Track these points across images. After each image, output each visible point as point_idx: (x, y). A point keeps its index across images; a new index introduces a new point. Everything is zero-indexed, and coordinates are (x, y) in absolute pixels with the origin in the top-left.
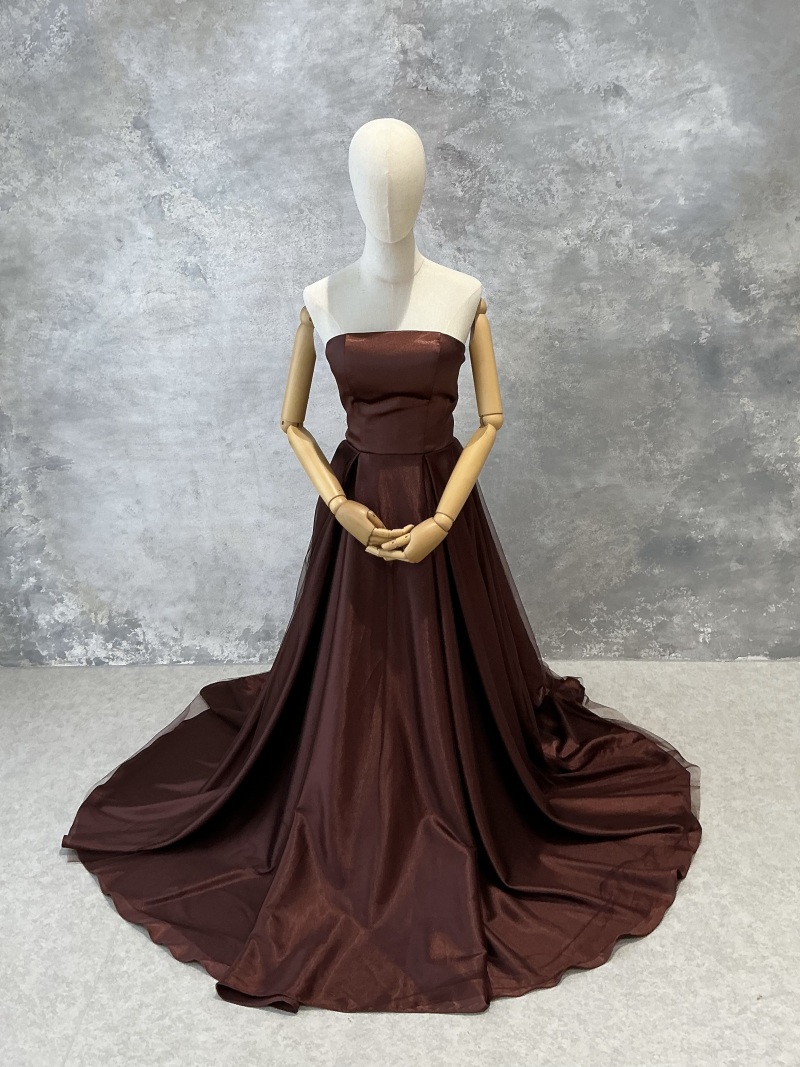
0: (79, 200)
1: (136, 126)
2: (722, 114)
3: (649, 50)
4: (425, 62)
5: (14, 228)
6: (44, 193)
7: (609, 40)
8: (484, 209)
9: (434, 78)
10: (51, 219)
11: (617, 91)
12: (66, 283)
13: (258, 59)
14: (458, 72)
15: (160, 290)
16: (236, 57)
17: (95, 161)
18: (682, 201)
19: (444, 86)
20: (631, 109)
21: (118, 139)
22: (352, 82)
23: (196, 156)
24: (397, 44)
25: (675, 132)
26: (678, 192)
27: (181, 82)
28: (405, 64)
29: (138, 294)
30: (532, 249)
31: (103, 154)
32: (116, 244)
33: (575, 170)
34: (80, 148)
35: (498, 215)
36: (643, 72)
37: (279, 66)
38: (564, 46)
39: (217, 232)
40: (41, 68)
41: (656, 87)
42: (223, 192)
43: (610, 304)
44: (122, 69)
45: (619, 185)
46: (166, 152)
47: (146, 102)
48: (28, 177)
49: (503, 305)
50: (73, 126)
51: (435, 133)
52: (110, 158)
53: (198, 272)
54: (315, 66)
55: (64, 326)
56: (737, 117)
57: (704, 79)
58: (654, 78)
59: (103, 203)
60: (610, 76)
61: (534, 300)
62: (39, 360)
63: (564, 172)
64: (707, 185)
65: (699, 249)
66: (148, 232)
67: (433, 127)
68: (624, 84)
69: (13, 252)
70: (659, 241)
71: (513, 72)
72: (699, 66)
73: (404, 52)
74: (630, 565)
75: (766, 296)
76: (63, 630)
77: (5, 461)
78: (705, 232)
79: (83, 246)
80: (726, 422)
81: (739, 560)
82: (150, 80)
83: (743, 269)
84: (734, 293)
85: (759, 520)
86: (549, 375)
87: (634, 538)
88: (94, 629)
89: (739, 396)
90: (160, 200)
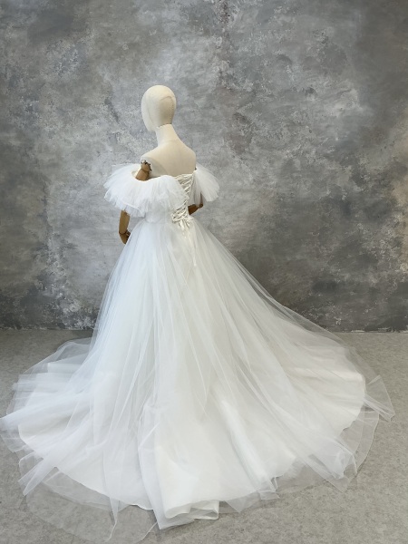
0: (81, 135)
1: (106, 103)
2: (355, 102)
3: (326, 73)
4: (230, 77)
5: (54, 146)
6: (66, 132)
7: (309, 69)
8: (253, 141)
9: (233, 84)
10: (70, 143)
11: (311, 91)
12: (76, 170)
13: (158, 75)
14: (244, 82)
16: (149, 73)
17: (89, 118)
18: (337, 139)
19: (237, 88)
20: (317, 99)
21: (99, 109)
22: (198, 85)
24: (218, 69)
25: (335, 109)
26: (336, 135)
27: (126, 84)
28: (221, 78)
30: (272, 158)
31: (92, 115)
32: (97, 154)
33: (292, 125)
34: (83, 112)
35: (259, 144)
36: (322, 83)
38: (289, 71)
40: (66, 77)
41: (328, 90)
43: (305, 183)
44: (101, 79)
45: (310, 132)
46: (118, 114)
47: (110, 92)
48: (60, 125)
49: (260, 183)
50: (79, 102)
51: (233, 108)
52: (94, 117)
54: (183, 78)
55: (75, 188)
56: (362, 103)
57: (348, 87)
58: (327, 86)
59: (92, 136)
60: (308, 84)
61: (273, 181)
62: (64, 203)
63: (287, 126)
64: (348, 132)
65: (343, 160)
66: (110, 149)
67: (232, 105)
68: (314, 88)
69: (54, 157)
70: (327, 156)
71: (267, 82)
72: (346, 81)
73: (221, 72)
74: (308, 292)
75: (371, 180)
76: (74, 315)
77: (50, 245)
78: (346, 153)
79: (83, 155)
80: (352, 233)
81: (354, 291)
82: (112, 83)
83: (362, 169)
84: (358, 178)
85: (363, 274)
86: (278, 213)
87: (311, 281)
88: (86, 315)
89: (358, 223)
90: (115, 135)
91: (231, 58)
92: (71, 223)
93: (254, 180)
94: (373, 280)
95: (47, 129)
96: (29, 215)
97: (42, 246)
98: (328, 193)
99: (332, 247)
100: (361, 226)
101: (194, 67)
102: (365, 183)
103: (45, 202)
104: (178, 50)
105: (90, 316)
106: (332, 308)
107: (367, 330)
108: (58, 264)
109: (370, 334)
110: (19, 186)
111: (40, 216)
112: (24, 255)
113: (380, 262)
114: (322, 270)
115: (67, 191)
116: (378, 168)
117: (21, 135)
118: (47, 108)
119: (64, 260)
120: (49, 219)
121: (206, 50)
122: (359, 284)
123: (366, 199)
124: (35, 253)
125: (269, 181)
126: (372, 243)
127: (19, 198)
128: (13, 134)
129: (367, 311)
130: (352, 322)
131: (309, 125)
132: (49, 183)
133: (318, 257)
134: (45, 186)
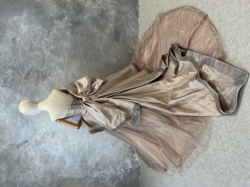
0: (36, 160)
1: (18, 147)
2: (20, 18)
3: (5, 32)
4: (5, 81)
5: (42, 175)
6: (34, 168)
7: (2, 41)
8: (40, 70)
9: (9, 80)
10: (40, 167)
11: (14, 40)
12: (55, 163)
13: (3, 119)
14: (8, 74)
15: (57, 142)
16: (2, 124)
17: (26, 157)
18: (40, 27)
19: (11, 77)
20: (18, 37)
21: (21, 151)
22: (9, 98)
23: (26, 134)
25: (24, 28)
26: (37, 28)
27: (8, 137)
28: (5, 86)
29: (58, 147)
30: (49, 60)
31: (25, 155)
32: (46, 152)
33: (31, 49)
34: (23, 160)
35: (42, 67)
36: (10, 34)
37: (5, 115)
38: (2, 51)
39: (44, 129)
40: (4, 169)
41: (13, 31)
42: (34, 128)
43: (63, 44)
44: (5, 150)
45: (35, 40)
46: (25, 141)
47: (13, 145)
48: (30, 172)
49: (63, 67)
50: (18, 161)
51: (22, 80)
52: (26, 153)
53: (53, 134)
54: (5, 106)
55: (65, 163)
56: (21, 14)
57: (12, 21)
58: (11, 32)
59: (36, 155)
60: (10, 41)
61: (62, 60)
62: (73, 169)
63: (32, 52)
64: (36, 22)
65: (51, 24)
66: (43, 145)
67: (20, 80)
68: (12, 38)
69: (48, 175)
70: (49, 32)
71: (8, 62)
72: (9, 22)
73: (2, 86)
74: (120, 44)
75: (62, 11)
76: (133, 162)
77: (96, 176)
78: (47, 23)
79: (47, 160)
80: (89, 21)
81: (119, 22)
82: (7, 144)
83: (56, 16)
84: (61, 18)
85: (110, 17)
86: (79, 57)
87: (114, 43)
88: (132, 156)
89: (84, 18)
90: (36, 142)
92: (84, 165)
93: (61, 69)
94: (113, 12)
95: (32, 179)
97: (97, 180)
98: (68, 32)
99: (96, 31)
100: (86, 17)
102: (63, 14)
103: (72, 179)
105: (133, 154)
106: (127, 33)
107: (138, 16)
108: (106, 171)
109: (140, 15)
111: (80, 182)
113: (104, 8)
114: (108, 37)
115: (67, 168)
116: (55, 7)
118: (21, 179)
119: (104, 168)
120: (82, 177)
122: (115, 19)
123: (72, 14)
124: (100, 184)
125: (61, 62)
126: (94, 12)
129: (128, 16)
130: (134, 24)
131: (32, 41)
132: (63, 177)
133: (101, 39)
134: (64, 179)
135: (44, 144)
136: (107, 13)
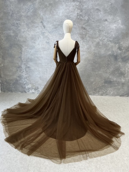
0: (33, 32)
1: (41, 23)
2: (120, 24)
3: (111, 15)
4: (80, 15)
5: (24, 36)
6: (28, 31)
7: (106, 13)
8: (87, 36)
9: (82, 17)
10: (29, 35)
11: (106, 20)
12: (31, 43)
13: (58, 14)
14: (85, 17)
15: (43, 45)
16: (55, 13)
17: (36, 27)
18: (114, 36)
19: (83, 19)
20: (108, 23)
21: (39, 24)
23: (49, 27)
24: (77, 13)
25: (114, 26)
26: (113, 34)
27: (48, 17)
28: (78, 15)
29: (40, 45)
30: (93, 41)
32: (38, 38)
33: (100, 31)
34: (34, 25)
35: (89, 37)
37: (61, 15)
38: (99, 14)
39: (51, 37)
40: (29, 14)
42: (52, 32)
43: (103, 49)
44: (40, 15)
45: (105, 33)
46: (45, 26)
47: (43, 19)
48: (27, 29)
49: (88, 49)
50: (33, 22)
53: (48, 43)
54: (66, 15)
55: (31, 49)
56: (122, 24)
57: (118, 19)
58: (111, 19)
59: (36, 33)
60: (105, 18)
62: (27, 54)
63: (98, 31)
64: (117, 34)
65: (115, 42)
67: (81, 24)
69: (24, 39)
70: (110, 41)
71: (92, 17)
72: (118, 17)
73: (78, 14)
74: (103, 84)
75: (124, 49)
76: (29, 89)
77: (22, 66)
78: (116, 40)
79: (33, 39)
80: (117, 66)
81: (117, 84)
82: (43, 16)
83: (121, 45)
84: (120, 48)
85: (120, 79)
86: (94, 59)
87: (103, 80)
88: (33, 89)
89: (119, 62)
90: (44, 33)
91: (81, 9)
92: (29, 60)
94: (123, 80)
95: (22, 30)
96: (16, 57)
97: (20, 67)
98: (110, 53)
99: (111, 70)
101: (69, 11)
102: (122, 50)
103: (21, 53)
104: (64, 6)
105: (34, 89)
106: (109, 89)
107: (121, 96)
108: (25, 72)
109: (121, 97)
110: (13, 48)
111: (19, 57)
112: (14, 69)
113: (125, 75)
114: (107, 77)
115: (28, 50)
116: (126, 45)
117: (14, 32)
118: (23, 23)
119: (27, 72)
120: (22, 59)
121: (73, 6)
122: (119, 82)
123: (122, 55)
124: (18, 69)
125: (92, 48)
126: (123, 69)
127: (13, 52)
128: (12, 32)
129: (121, 90)
130: (116, 93)
131: (105, 31)
132: (23, 47)
133: (106, 73)
134: (21, 48)
135: (42, 37)
136: (122, 77)
